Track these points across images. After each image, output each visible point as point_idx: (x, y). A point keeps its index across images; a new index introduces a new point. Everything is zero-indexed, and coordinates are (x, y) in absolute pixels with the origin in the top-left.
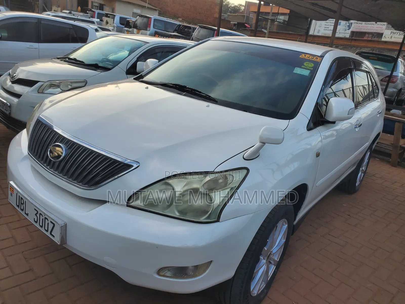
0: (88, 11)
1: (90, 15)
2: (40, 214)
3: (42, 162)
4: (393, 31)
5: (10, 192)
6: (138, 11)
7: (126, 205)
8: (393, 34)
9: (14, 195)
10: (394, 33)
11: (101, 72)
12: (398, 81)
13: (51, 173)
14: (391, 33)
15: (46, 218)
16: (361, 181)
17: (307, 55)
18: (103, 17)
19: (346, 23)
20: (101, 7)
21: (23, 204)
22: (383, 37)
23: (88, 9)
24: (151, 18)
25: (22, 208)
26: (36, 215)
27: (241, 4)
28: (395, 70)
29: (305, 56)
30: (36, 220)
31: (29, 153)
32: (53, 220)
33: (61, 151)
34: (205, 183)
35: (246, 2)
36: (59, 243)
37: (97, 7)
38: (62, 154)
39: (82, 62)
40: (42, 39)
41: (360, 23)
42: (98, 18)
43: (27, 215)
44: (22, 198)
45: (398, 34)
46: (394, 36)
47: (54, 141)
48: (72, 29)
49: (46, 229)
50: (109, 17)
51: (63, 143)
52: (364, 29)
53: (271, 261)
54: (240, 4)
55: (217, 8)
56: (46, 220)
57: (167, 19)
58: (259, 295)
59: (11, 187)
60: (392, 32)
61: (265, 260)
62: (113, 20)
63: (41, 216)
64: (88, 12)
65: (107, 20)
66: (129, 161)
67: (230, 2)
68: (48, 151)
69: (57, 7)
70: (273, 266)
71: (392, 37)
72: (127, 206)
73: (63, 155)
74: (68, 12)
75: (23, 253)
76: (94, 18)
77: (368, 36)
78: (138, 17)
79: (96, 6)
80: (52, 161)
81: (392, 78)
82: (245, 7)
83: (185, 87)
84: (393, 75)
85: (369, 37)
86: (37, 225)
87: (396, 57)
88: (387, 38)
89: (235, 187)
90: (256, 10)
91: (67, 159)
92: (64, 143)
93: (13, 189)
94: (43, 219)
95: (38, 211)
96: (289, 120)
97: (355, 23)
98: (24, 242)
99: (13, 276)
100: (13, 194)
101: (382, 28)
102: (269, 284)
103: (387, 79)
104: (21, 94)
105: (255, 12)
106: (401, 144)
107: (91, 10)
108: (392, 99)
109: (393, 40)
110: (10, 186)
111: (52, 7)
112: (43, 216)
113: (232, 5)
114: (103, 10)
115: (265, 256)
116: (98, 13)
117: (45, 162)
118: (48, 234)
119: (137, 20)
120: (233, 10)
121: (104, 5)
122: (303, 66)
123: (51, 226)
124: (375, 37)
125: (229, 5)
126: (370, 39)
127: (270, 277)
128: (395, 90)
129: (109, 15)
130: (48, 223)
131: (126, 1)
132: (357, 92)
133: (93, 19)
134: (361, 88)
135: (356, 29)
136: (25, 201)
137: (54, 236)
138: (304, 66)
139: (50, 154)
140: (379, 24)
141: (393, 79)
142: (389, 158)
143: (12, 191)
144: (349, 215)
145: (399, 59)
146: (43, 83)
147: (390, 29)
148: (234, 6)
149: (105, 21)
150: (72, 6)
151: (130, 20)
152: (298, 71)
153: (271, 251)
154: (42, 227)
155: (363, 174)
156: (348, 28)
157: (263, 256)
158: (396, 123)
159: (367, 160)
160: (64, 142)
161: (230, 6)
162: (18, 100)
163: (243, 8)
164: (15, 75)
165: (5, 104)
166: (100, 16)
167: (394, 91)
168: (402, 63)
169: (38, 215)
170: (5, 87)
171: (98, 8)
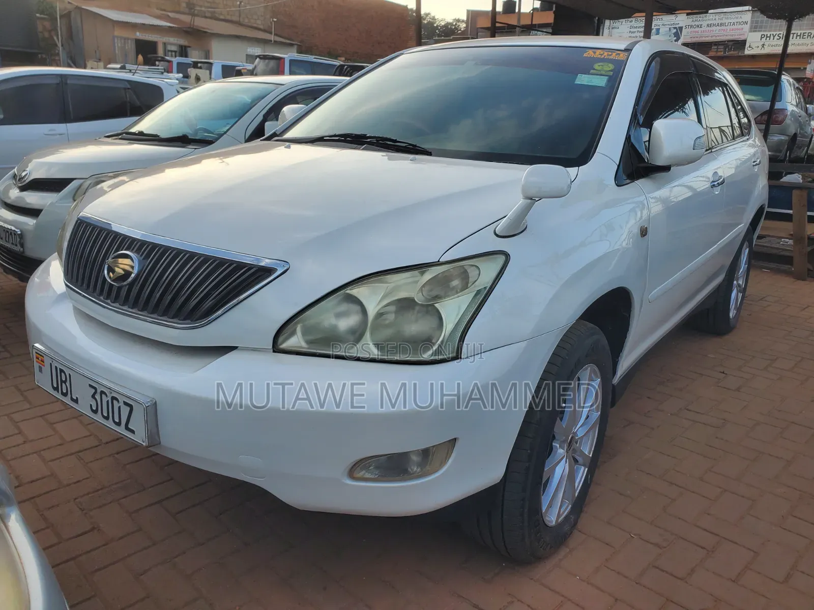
0: (158, 61)
1: (162, 68)
2: (102, 392)
3: (95, 294)
4: (765, 33)
5: (36, 365)
6: (257, 51)
7: (272, 351)
8: (766, 39)
9: (47, 369)
10: (767, 37)
11: (195, 149)
12: (788, 121)
13: (115, 311)
14: (761, 38)
15: (113, 398)
16: (739, 309)
17: (598, 52)
18: (189, 70)
19: (670, 29)
20: (183, 51)
21: (65, 382)
22: (746, 47)
23: (158, 57)
24: (282, 59)
25: (65, 391)
26: (93, 396)
27: (459, 19)
28: (778, 98)
29: (595, 53)
30: (94, 408)
31: (68, 284)
32: (129, 398)
33: (130, 264)
34: (424, 286)
35: (468, 11)
36: (144, 444)
37: (175, 52)
38: (133, 269)
39: (156, 136)
40: (72, 118)
41: (698, 26)
42: (178, 72)
43: (76, 401)
44: (62, 371)
45: (777, 37)
46: (767, 42)
47: (114, 249)
48: (128, 89)
49: (117, 420)
50: (201, 68)
51: (133, 250)
52: (707, 37)
53: (578, 458)
54: (457, 18)
55: (411, 29)
56: (115, 402)
57: (314, 58)
58: (559, 525)
59: (39, 354)
60: (763, 36)
61: (564, 449)
62: (208, 72)
63: (103, 396)
64: (157, 63)
65: (196, 75)
66: (267, 261)
67: (436, 18)
68: (104, 268)
69: (95, 61)
70: (583, 468)
71: (763, 45)
72: (274, 351)
73: (135, 271)
74: (118, 66)
75: (77, 500)
76: (172, 72)
77: (717, 49)
78: (258, 59)
79: (172, 51)
80: (113, 289)
81: (775, 114)
82: (467, 22)
83: (364, 137)
84: (775, 108)
85: (719, 50)
86: (98, 418)
87: (776, 73)
88: (755, 48)
89: (485, 288)
90: (489, 25)
91: (144, 277)
92: (135, 250)
93: (43, 357)
94: (108, 401)
95: (97, 388)
96: (578, 168)
97: (687, 27)
98: (75, 481)
99: (60, 543)
100: (43, 367)
101: (742, 29)
102: (580, 504)
103: (765, 117)
104: (41, 208)
105: (487, 29)
106: (809, 233)
107: (163, 60)
108: (779, 156)
109: (767, 50)
110: (36, 353)
111: (87, 62)
112: (107, 396)
113: (441, 22)
114: (186, 56)
115: (564, 441)
116: (179, 64)
117: (101, 293)
118: (121, 430)
119: (255, 67)
120: (443, 32)
121: (189, 47)
122: (592, 71)
123: (125, 411)
124: (730, 50)
125: (435, 24)
126: (721, 54)
127: (578, 491)
128: (783, 138)
129: (199, 65)
130: (119, 408)
131: (230, 35)
132: (710, 140)
133: (169, 74)
134: (717, 132)
135: (691, 38)
136: (70, 374)
137: (133, 432)
138: (594, 69)
139: (108, 273)
140: (736, 23)
141: (777, 117)
142: (790, 266)
143: (41, 362)
144: (723, 373)
145: (783, 77)
146: (82, 181)
147: (758, 29)
148: (445, 25)
149: (193, 76)
150: (126, 56)
151: (243, 69)
152: (583, 79)
153: (575, 434)
154: (107, 418)
155: (740, 295)
156: (675, 38)
157: (559, 442)
158: (794, 191)
159: (745, 265)
160: (134, 248)
161: (437, 26)
162: (35, 221)
163: (463, 26)
164: (23, 174)
165: (11, 233)
166: (182, 68)
167: (782, 140)
168: (791, 86)
169: (98, 397)
170: (8, 201)
171: (177, 54)
